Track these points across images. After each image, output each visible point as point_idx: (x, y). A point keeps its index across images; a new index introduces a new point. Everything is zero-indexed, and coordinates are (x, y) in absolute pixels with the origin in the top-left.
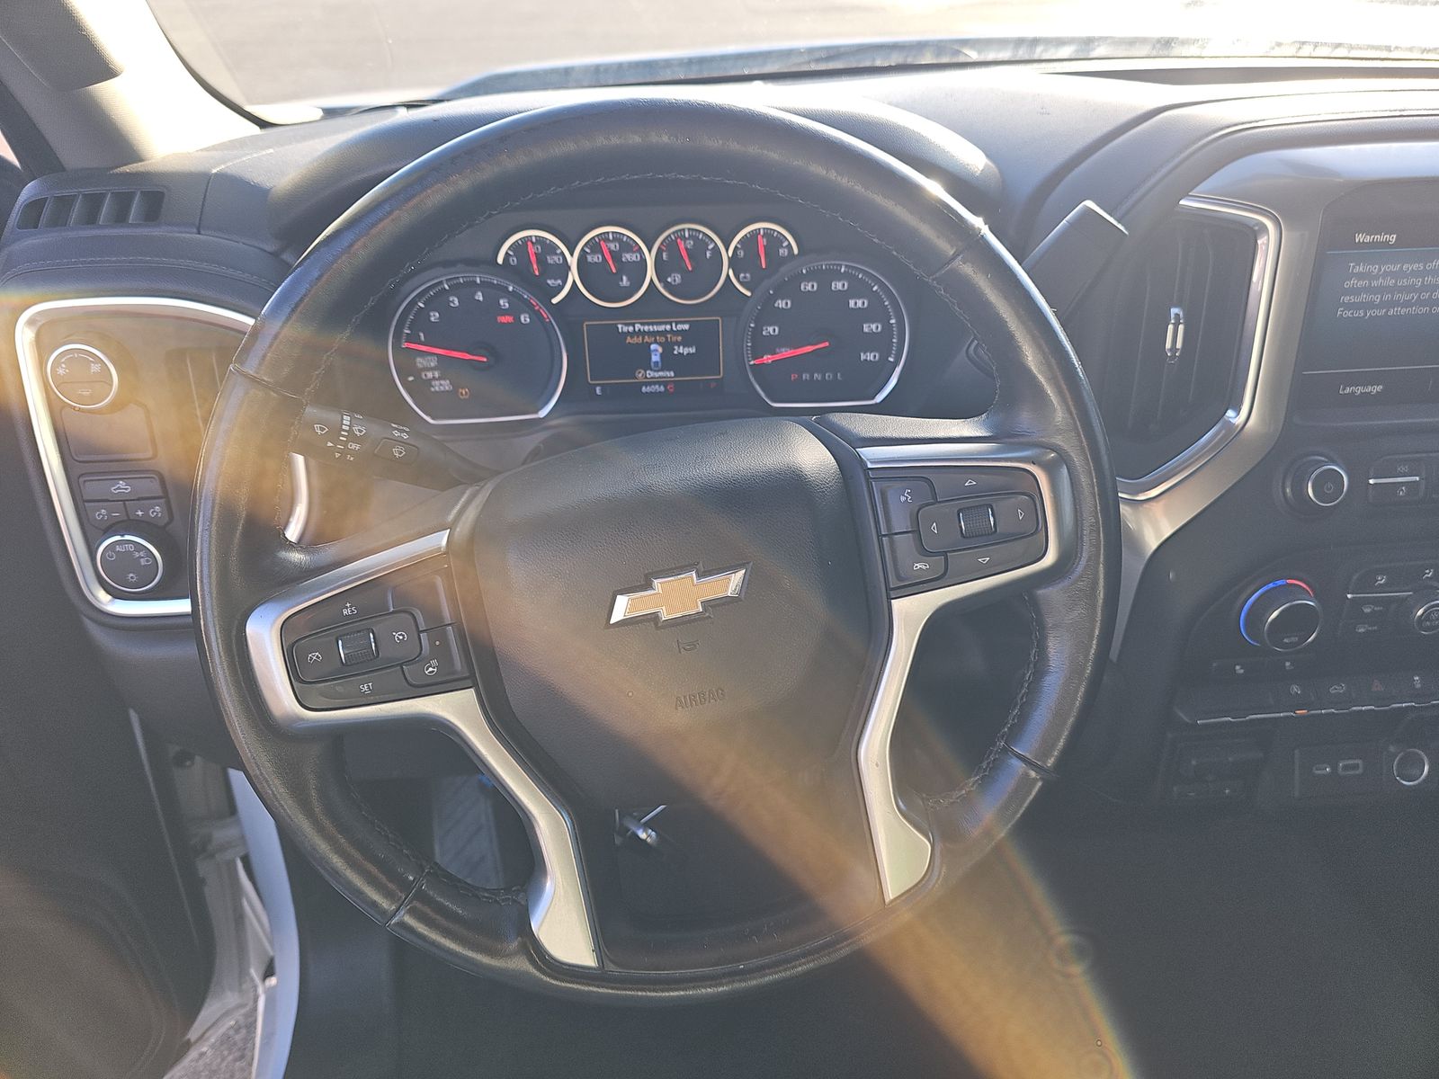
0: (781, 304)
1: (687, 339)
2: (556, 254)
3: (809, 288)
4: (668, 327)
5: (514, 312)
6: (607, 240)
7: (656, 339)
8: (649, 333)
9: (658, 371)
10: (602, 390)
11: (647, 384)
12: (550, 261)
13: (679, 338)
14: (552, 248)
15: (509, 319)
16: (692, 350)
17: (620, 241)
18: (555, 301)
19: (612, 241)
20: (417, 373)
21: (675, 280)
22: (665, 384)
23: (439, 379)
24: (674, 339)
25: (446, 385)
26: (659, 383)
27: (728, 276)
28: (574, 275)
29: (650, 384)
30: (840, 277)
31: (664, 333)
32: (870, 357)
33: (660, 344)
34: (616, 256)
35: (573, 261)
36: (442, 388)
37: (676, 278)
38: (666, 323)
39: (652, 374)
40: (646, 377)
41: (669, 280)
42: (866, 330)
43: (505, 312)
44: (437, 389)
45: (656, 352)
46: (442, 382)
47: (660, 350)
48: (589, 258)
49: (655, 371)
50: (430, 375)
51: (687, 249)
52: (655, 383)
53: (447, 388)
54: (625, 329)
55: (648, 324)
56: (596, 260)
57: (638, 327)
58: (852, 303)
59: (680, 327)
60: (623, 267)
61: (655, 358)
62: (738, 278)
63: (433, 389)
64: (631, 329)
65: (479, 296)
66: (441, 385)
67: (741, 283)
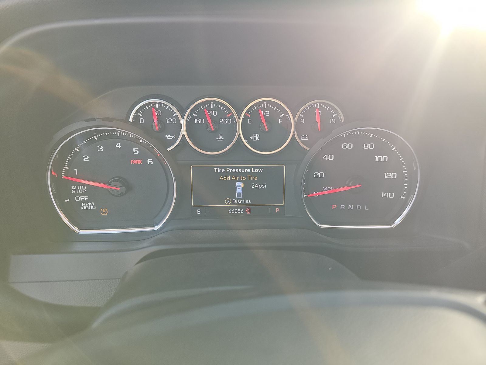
0: (327, 157)
1: (261, 178)
2: (173, 117)
3: (347, 147)
4: (248, 170)
5: (143, 157)
6: (210, 109)
7: (240, 178)
8: (236, 174)
9: (240, 200)
10: (201, 212)
11: (232, 208)
12: (168, 122)
13: (256, 178)
14: (170, 113)
15: (139, 162)
16: (264, 186)
17: (218, 110)
18: (169, 149)
19: (212, 110)
20: (72, 196)
21: (255, 138)
22: (244, 208)
23: (87, 201)
24: (252, 178)
25: (91, 206)
26: (241, 208)
27: (293, 135)
28: (183, 131)
29: (234, 208)
30: (370, 141)
31: (246, 174)
32: (388, 195)
33: (242, 181)
34: (215, 120)
35: (183, 122)
36: (89, 208)
37: (255, 137)
38: (247, 168)
39: (236, 201)
40: (232, 204)
41: (251, 138)
42: (386, 177)
43: (136, 157)
44: (85, 208)
45: (240, 187)
46: (89, 204)
47: (242, 185)
48: (196, 121)
49: (238, 199)
50: (80, 198)
51: (265, 116)
52: (237, 208)
53: (92, 208)
54: (219, 171)
55: (235, 168)
56: (200, 122)
57: (228, 169)
58: (377, 159)
59: (257, 170)
60: (219, 128)
61: (239, 191)
62: (300, 138)
63: (82, 208)
64: (223, 171)
65: (118, 146)
66: (88, 205)
67: (302, 141)
